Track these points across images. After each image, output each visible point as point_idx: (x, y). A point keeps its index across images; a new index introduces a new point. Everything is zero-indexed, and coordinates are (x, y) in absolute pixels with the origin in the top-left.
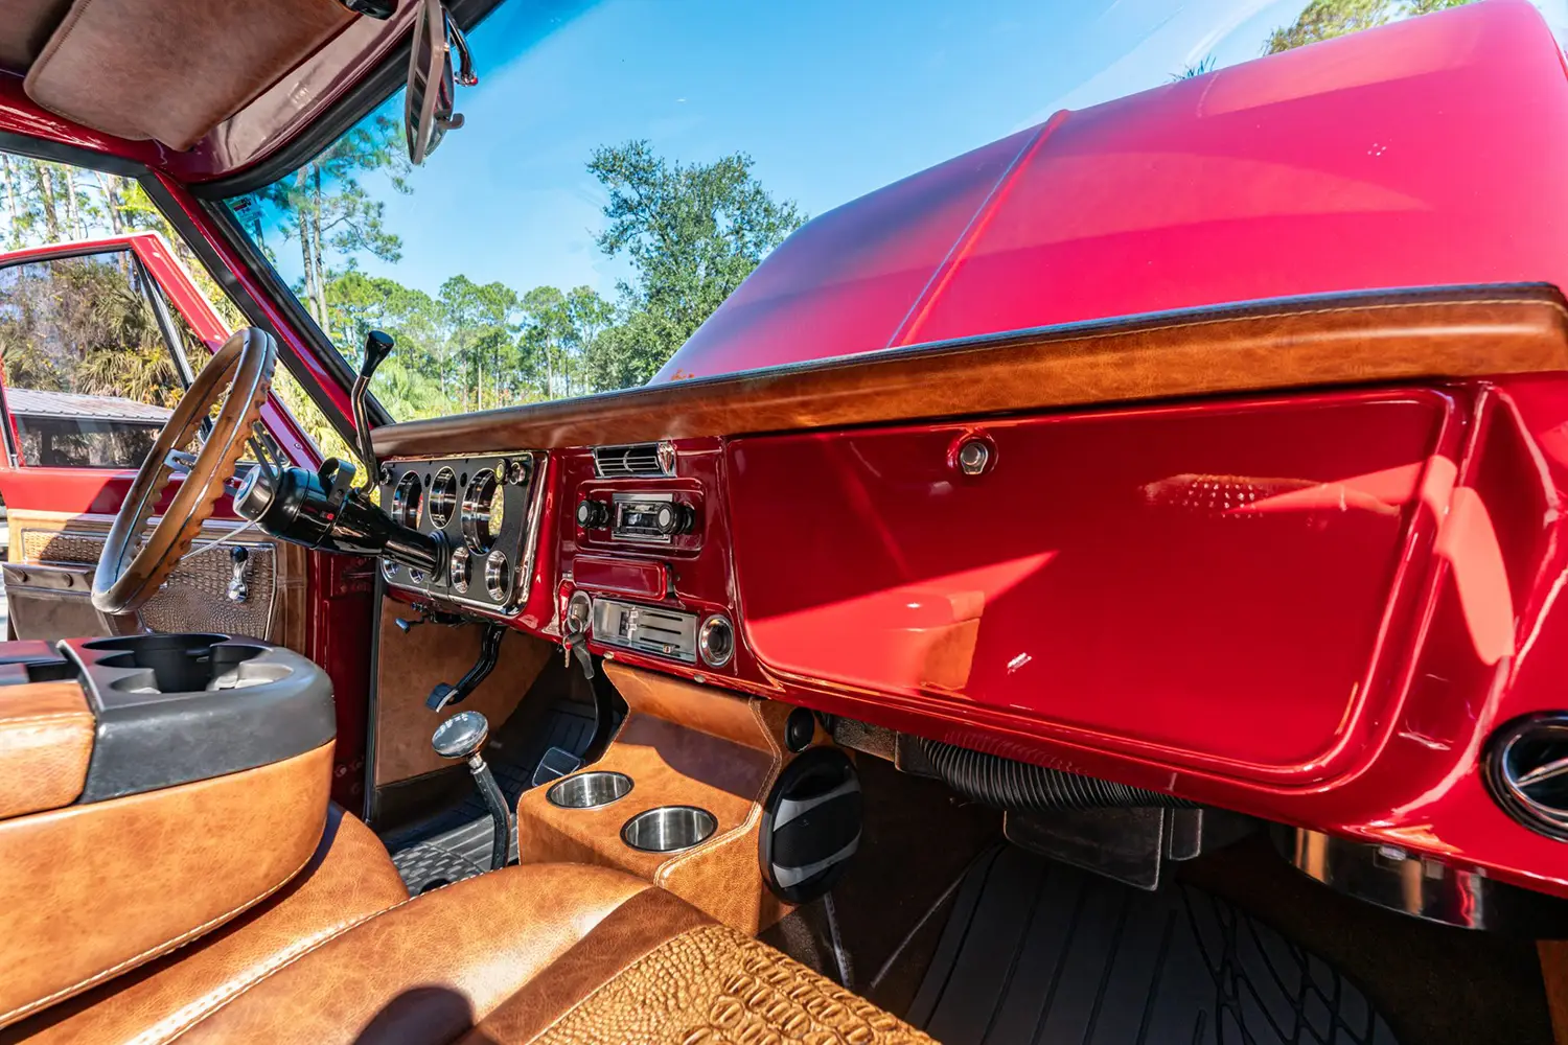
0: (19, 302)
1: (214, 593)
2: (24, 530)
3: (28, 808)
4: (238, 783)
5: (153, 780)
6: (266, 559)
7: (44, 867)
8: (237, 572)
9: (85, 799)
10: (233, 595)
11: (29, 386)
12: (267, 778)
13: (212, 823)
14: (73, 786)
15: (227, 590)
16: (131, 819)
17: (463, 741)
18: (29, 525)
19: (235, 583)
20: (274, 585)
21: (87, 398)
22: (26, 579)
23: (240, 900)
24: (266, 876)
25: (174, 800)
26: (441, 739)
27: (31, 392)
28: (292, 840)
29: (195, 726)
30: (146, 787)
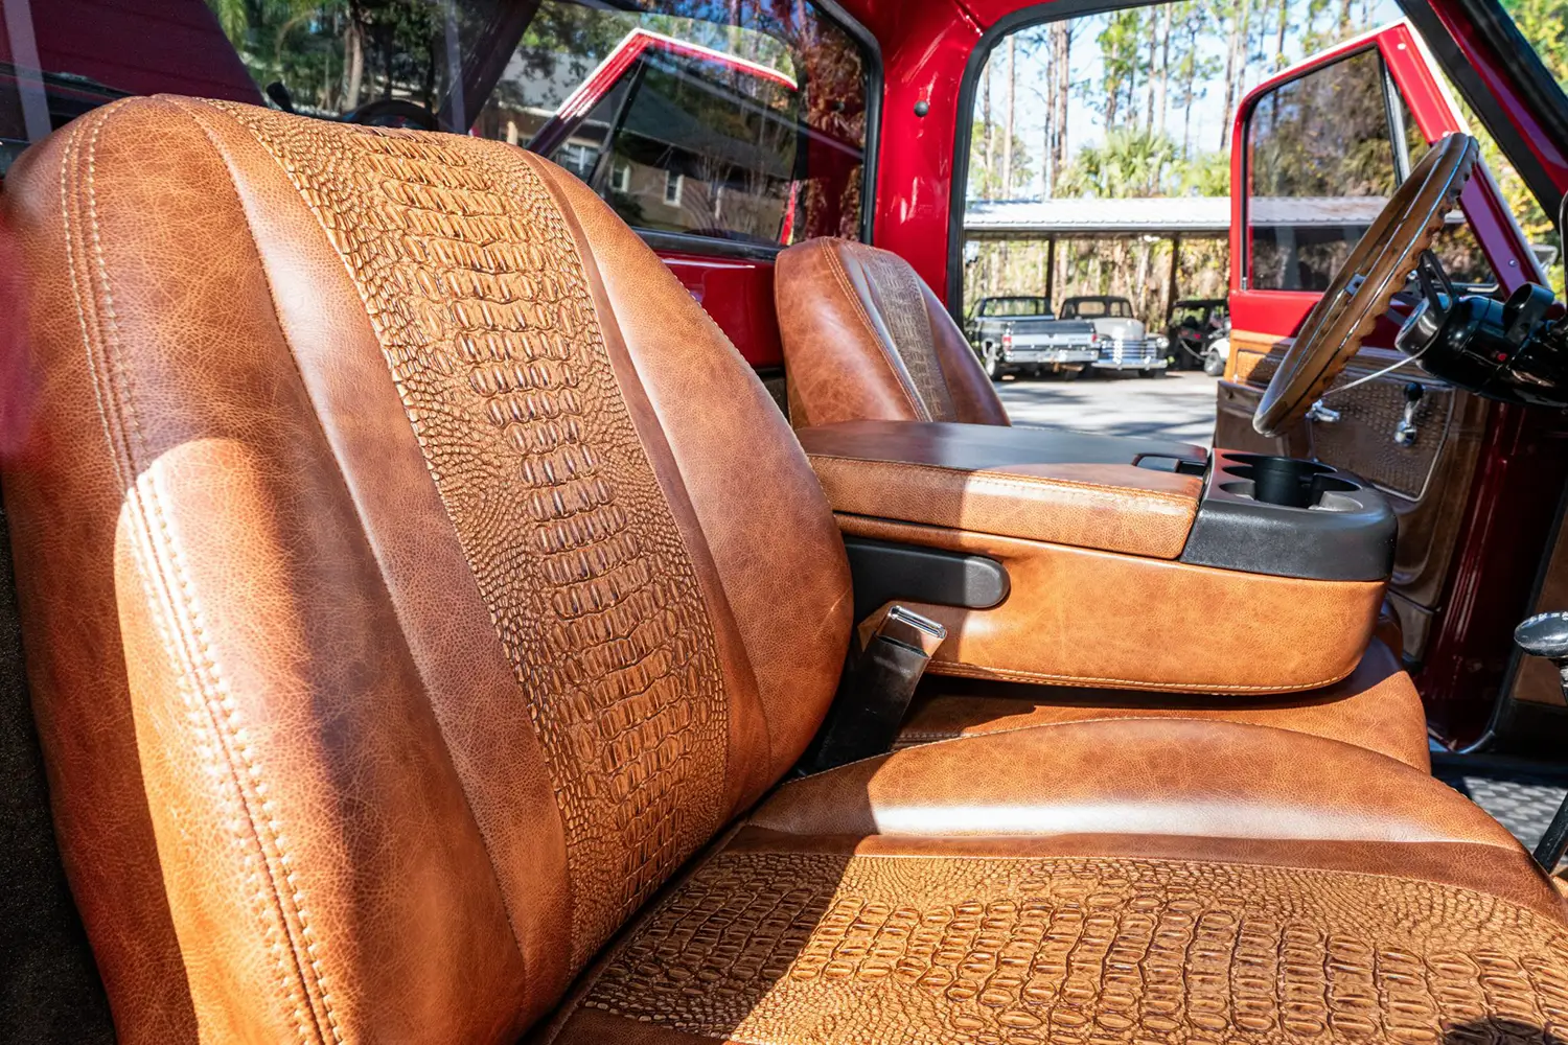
0: (1300, 100)
1: (1382, 432)
2: (1239, 350)
3: (1150, 553)
4: (1284, 586)
5: (1226, 561)
6: (1443, 400)
7: (1152, 597)
8: (1409, 414)
9: (1182, 560)
10: (1399, 437)
11: (1291, 193)
12: (1309, 591)
13: (1259, 610)
14: (1176, 548)
15: (1395, 431)
16: (1205, 583)
17: (1553, 642)
18: (1244, 346)
19: (1405, 424)
20: (1445, 431)
21: (1342, 201)
22: (1231, 396)
23: (1269, 681)
24: (1294, 672)
25: (1237, 582)
26: (1526, 631)
27: (1291, 200)
28: (1321, 653)
29: (1262, 530)
30: (1220, 564)
